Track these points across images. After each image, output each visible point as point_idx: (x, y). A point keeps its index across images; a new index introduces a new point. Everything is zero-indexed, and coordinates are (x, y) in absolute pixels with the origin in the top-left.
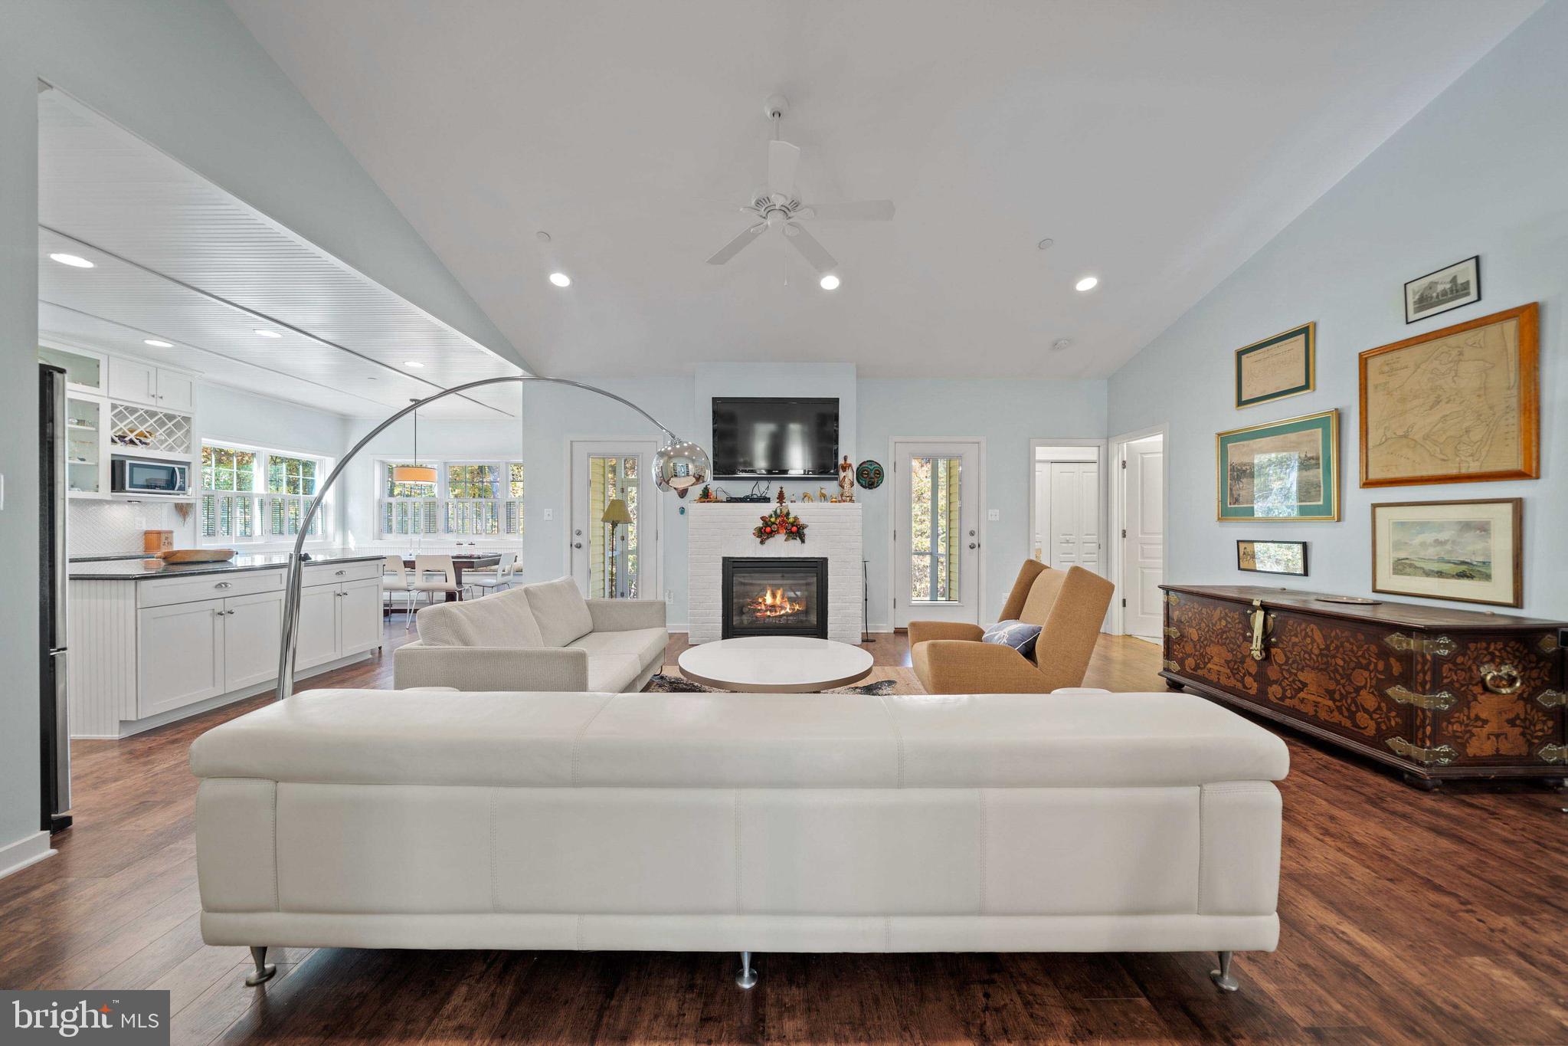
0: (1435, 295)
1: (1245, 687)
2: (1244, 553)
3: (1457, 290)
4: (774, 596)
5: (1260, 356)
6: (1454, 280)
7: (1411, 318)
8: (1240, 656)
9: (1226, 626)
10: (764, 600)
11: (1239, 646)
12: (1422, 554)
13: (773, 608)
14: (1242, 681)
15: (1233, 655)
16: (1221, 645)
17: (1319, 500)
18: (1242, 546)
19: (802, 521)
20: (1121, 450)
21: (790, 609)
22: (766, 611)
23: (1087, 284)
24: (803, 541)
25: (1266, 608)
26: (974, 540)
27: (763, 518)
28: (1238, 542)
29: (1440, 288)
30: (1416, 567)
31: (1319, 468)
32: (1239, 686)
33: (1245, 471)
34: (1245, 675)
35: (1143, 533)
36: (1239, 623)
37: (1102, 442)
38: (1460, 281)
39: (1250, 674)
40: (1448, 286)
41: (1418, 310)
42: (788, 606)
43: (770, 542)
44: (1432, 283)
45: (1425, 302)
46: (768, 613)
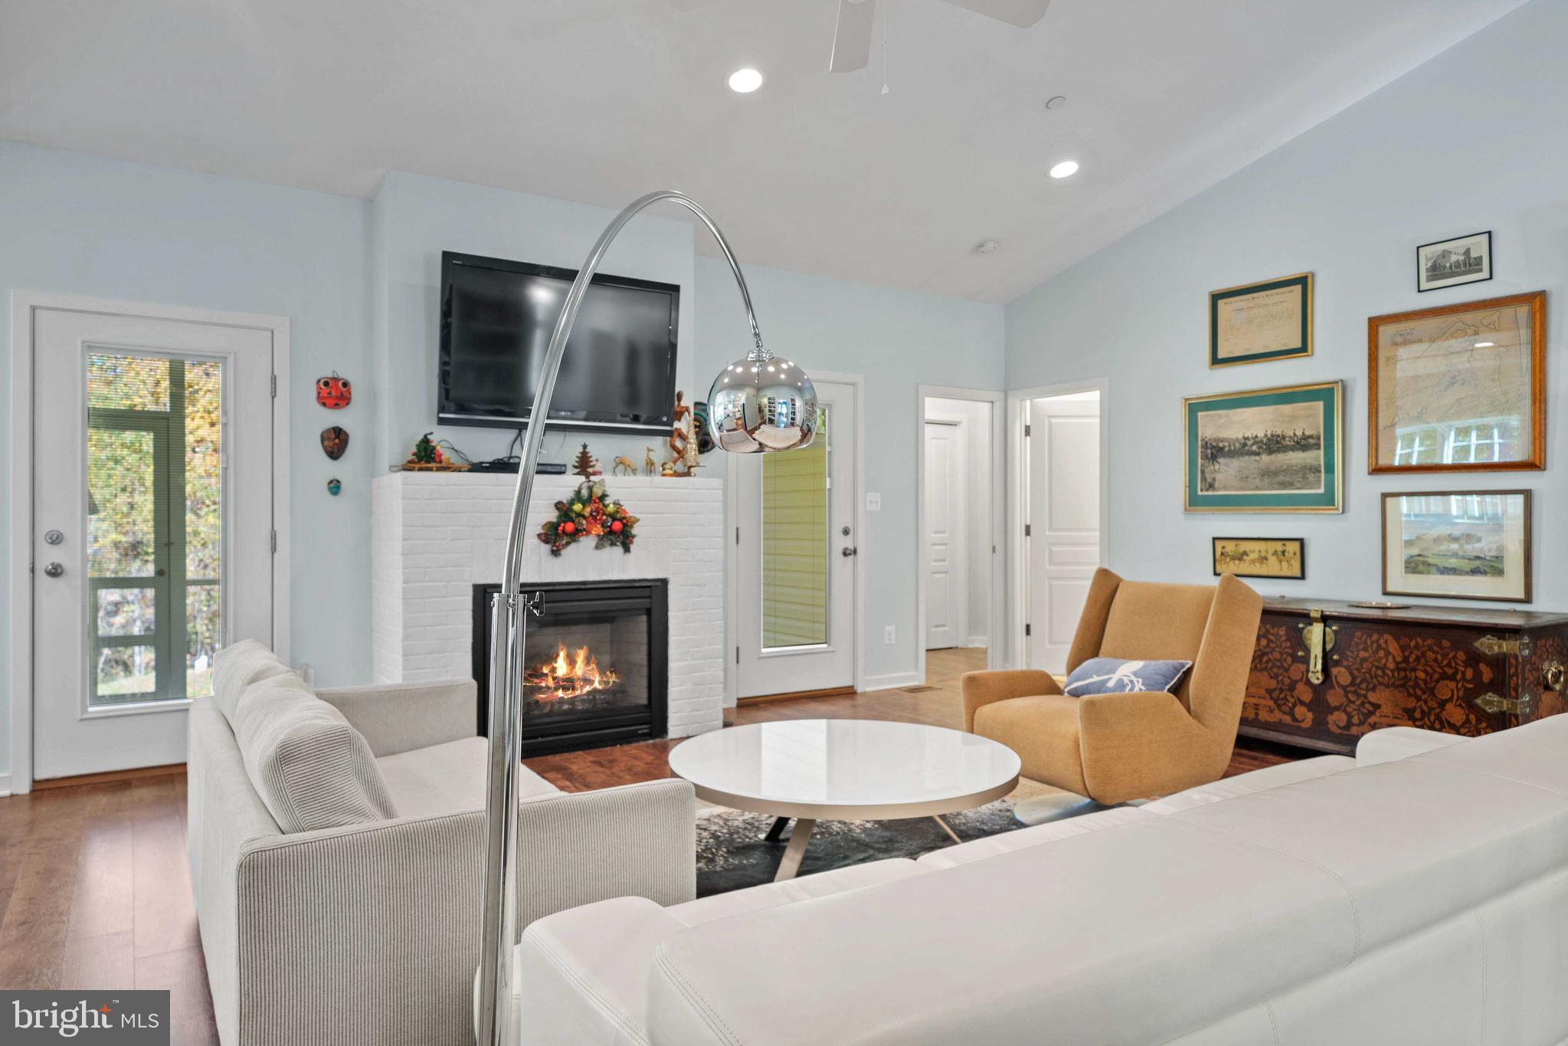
0: (1448, 265)
1: (1295, 720)
2: (1222, 554)
3: (1471, 264)
4: (571, 662)
5: (1243, 305)
6: (1467, 252)
7: (1424, 285)
8: (1287, 681)
9: (1267, 646)
10: (554, 670)
11: (1287, 670)
12: (1437, 549)
13: (568, 683)
14: (1291, 713)
15: (1278, 682)
16: (1261, 671)
17: (1319, 488)
18: (1219, 544)
19: (630, 509)
20: (1024, 410)
21: (600, 683)
22: (556, 689)
23: (1065, 169)
24: (627, 550)
25: (1325, 619)
26: (847, 542)
27: (558, 505)
28: (1214, 539)
29: (1454, 258)
30: (1429, 565)
31: (1319, 449)
32: (1287, 719)
33: (1222, 449)
34: (1295, 705)
35: (1051, 529)
36: (1286, 640)
37: (998, 396)
38: (1474, 254)
39: (1302, 703)
40: (1462, 258)
41: (1430, 279)
42: (597, 678)
43: (570, 552)
44: (1444, 251)
45: (1437, 271)
46: (560, 693)
